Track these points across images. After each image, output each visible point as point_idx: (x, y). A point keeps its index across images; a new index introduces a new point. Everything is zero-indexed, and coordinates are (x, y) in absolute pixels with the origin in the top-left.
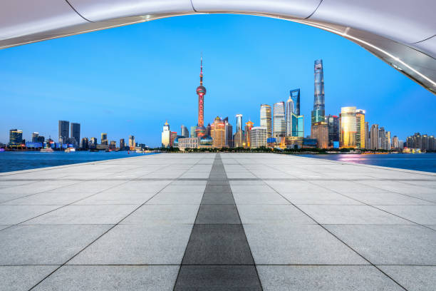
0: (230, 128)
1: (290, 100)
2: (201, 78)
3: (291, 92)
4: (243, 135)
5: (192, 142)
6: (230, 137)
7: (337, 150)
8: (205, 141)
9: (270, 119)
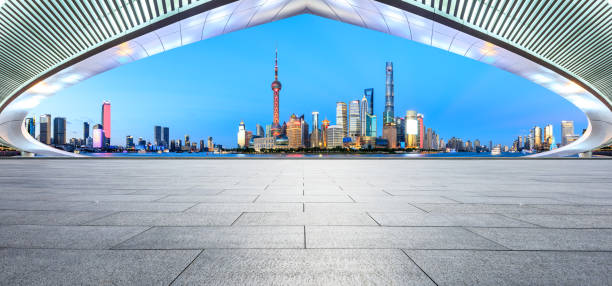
0: (306, 127)
1: (364, 99)
2: (276, 72)
3: (366, 91)
4: (320, 135)
5: (268, 142)
6: (307, 137)
7: (403, 150)
8: (281, 141)
9: (346, 117)
